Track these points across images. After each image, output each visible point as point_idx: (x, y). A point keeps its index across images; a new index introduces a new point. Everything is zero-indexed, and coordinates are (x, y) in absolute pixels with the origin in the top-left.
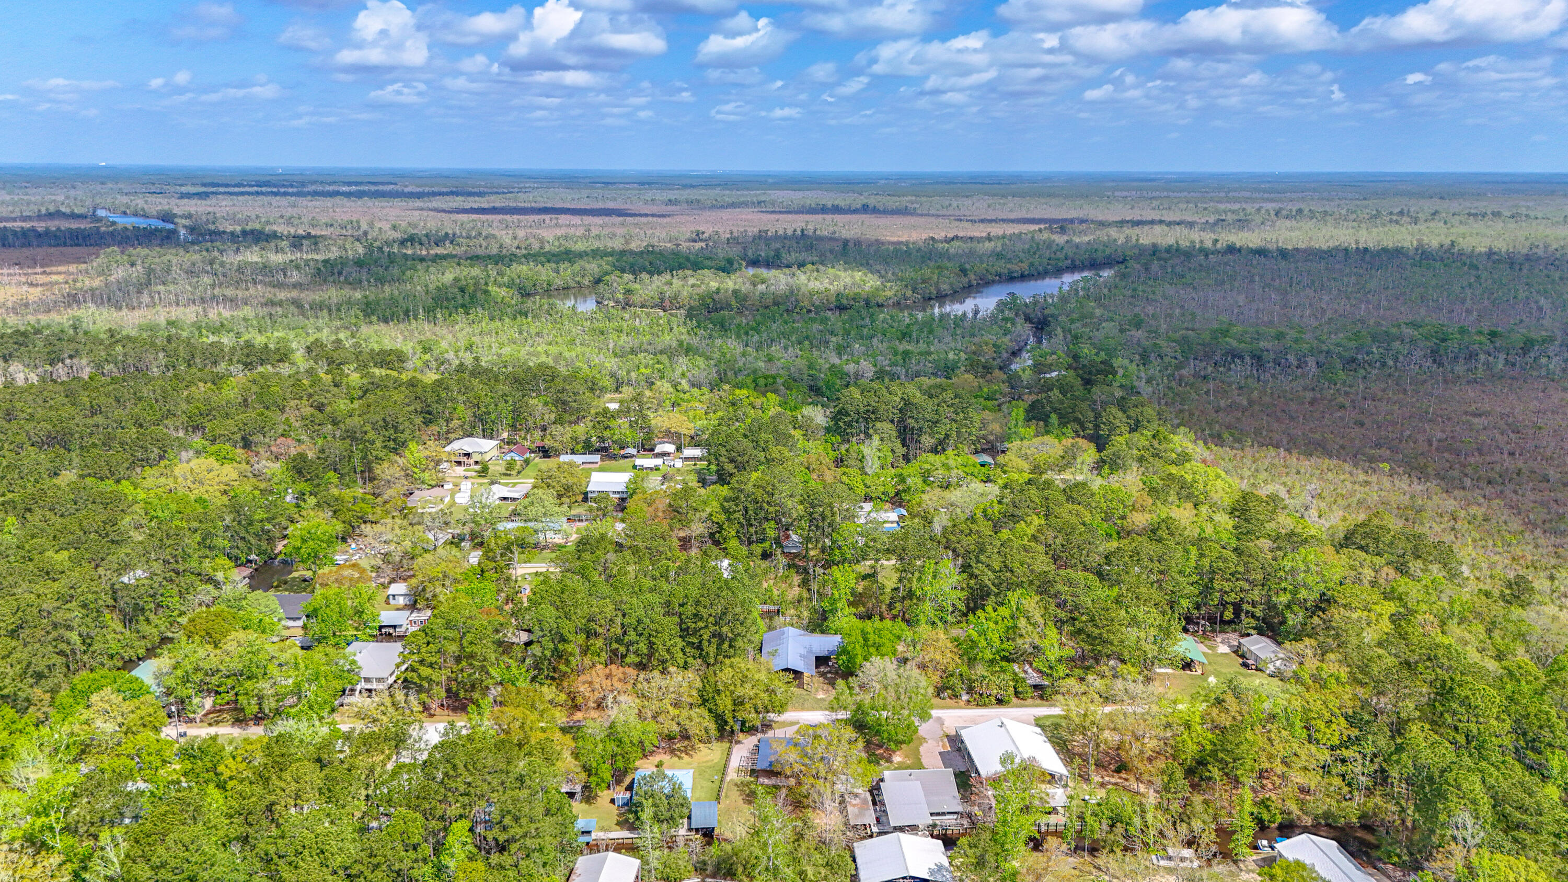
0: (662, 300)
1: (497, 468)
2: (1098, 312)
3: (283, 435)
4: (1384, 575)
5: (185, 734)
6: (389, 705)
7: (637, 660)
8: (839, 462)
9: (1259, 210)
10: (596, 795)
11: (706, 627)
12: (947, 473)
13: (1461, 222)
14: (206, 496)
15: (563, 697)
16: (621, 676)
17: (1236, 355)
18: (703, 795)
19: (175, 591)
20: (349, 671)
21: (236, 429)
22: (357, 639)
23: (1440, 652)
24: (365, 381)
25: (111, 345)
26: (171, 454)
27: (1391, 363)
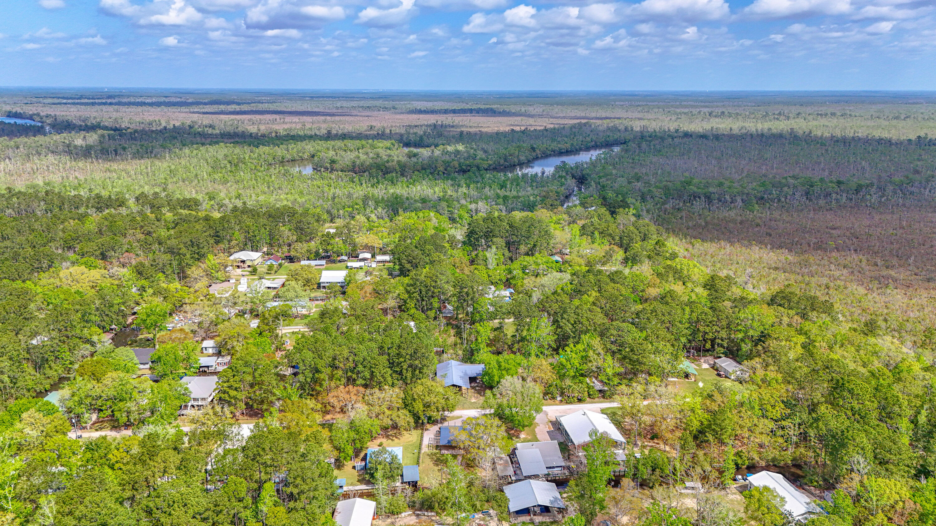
0: (354, 166)
1: (262, 269)
2: (614, 172)
3: (127, 251)
4: (795, 321)
5: (81, 436)
6: (212, 414)
7: (364, 382)
8: (472, 262)
9: (700, 112)
10: (344, 464)
11: (405, 361)
12: (537, 267)
13: (814, 119)
14: (81, 290)
15: (319, 406)
16: (355, 392)
17: (695, 196)
18: (409, 462)
19: (67, 349)
20: (183, 394)
21: (97, 248)
22: (186, 375)
23: (834, 363)
24: (176, 218)
25: (9, 197)
26: (56, 264)
27: (783, 199)
